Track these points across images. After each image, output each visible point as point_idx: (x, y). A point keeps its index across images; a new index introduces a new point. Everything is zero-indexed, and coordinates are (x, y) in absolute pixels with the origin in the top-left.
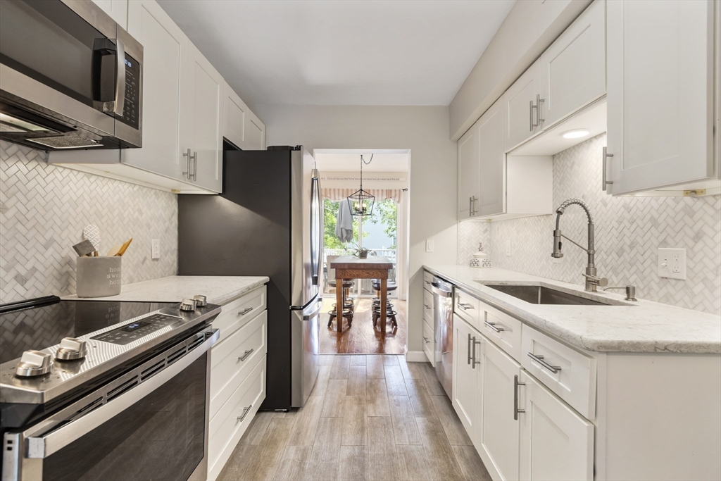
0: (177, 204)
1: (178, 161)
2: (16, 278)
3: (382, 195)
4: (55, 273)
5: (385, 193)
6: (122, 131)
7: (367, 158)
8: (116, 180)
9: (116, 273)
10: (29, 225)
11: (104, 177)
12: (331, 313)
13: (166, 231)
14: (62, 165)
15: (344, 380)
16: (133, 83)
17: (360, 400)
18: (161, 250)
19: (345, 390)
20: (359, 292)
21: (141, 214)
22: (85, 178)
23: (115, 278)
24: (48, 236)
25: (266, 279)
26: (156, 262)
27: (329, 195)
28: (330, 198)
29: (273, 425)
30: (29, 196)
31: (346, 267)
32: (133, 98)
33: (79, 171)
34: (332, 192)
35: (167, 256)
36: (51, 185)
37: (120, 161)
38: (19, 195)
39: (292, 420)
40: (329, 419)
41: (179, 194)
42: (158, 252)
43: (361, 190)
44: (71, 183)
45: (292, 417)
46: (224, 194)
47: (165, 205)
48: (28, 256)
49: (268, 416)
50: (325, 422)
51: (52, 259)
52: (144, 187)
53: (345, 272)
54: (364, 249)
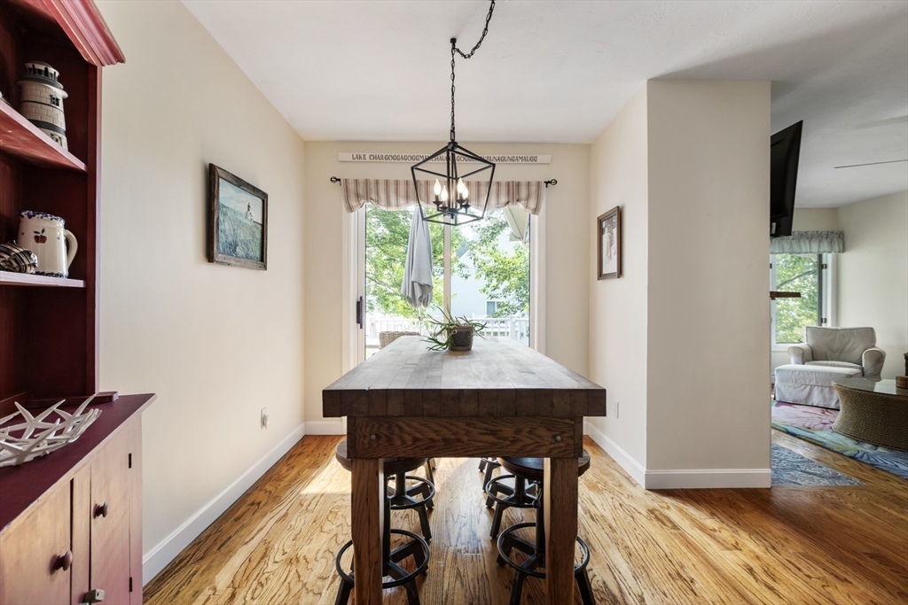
3: (498, 195)
5: (503, 189)
27: (373, 196)
34: (382, 187)
43: (453, 144)
53: (389, 428)
54: (462, 322)
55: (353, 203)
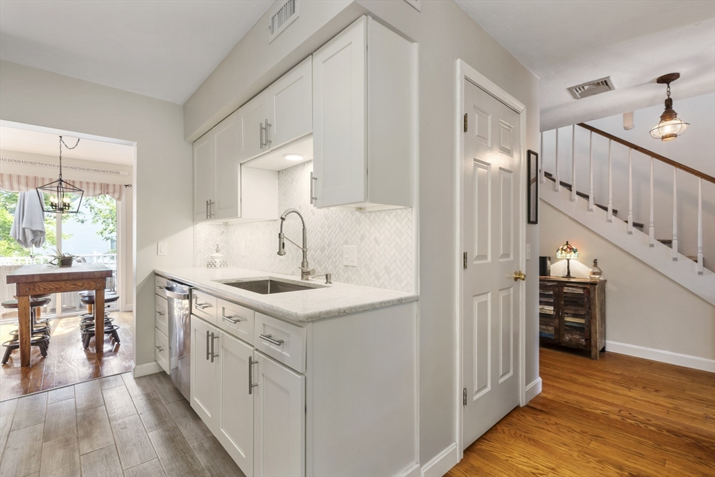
3: (94, 190)
5: (98, 187)
7: (70, 142)
12: (8, 344)
15: (39, 425)
17: (68, 441)
19: (40, 437)
31: (37, 280)
34: (6, 178)
43: (61, 181)
53: (34, 286)
54: (66, 256)
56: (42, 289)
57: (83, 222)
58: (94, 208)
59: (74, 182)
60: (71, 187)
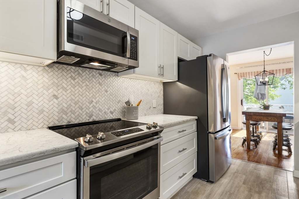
0: (163, 86)
1: (156, 70)
2: (110, 112)
3: (283, 72)
4: (121, 111)
6: (131, 62)
7: (267, 52)
8: (139, 79)
9: (136, 112)
10: (113, 96)
11: (135, 79)
12: (244, 138)
13: (158, 97)
14: (122, 76)
15: (243, 176)
16: (135, 45)
17: (251, 189)
18: (156, 104)
19: (243, 181)
20: (267, 129)
21: (149, 91)
22: (129, 80)
23: (136, 114)
24: (119, 99)
25: (196, 117)
26: (155, 109)
28: (246, 77)
29: (199, 185)
30: (113, 87)
31: (252, 114)
32: (135, 50)
33: (127, 78)
34: (248, 74)
35: (159, 107)
36: (119, 83)
37: (134, 73)
38: (111, 87)
39: (209, 187)
40: (229, 193)
41: (163, 82)
42: (155, 105)
43: (264, 71)
44: (125, 82)
45: (209, 185)
46: (179, 80)
47: (158, 87)
48: (113, 106)
49: (198, 181)
50: (226, 194)
51: (120, 107)
52: (150, 81)
53: (251, 117)
54: (268, 105)
55: (240, 78)
56: (254, 118)
57: (284, 89)
58: (290, 82)
59: (270, 71)
60: (269, 73)
